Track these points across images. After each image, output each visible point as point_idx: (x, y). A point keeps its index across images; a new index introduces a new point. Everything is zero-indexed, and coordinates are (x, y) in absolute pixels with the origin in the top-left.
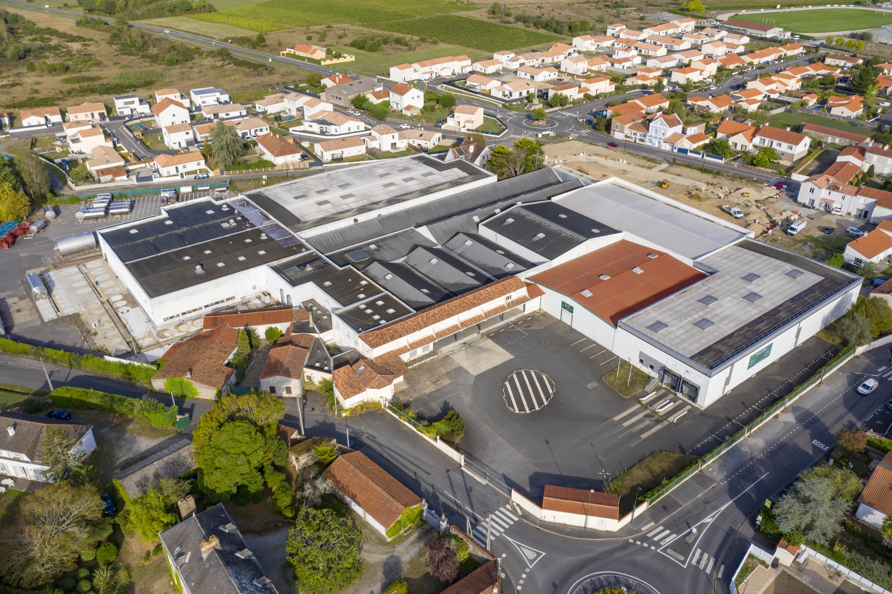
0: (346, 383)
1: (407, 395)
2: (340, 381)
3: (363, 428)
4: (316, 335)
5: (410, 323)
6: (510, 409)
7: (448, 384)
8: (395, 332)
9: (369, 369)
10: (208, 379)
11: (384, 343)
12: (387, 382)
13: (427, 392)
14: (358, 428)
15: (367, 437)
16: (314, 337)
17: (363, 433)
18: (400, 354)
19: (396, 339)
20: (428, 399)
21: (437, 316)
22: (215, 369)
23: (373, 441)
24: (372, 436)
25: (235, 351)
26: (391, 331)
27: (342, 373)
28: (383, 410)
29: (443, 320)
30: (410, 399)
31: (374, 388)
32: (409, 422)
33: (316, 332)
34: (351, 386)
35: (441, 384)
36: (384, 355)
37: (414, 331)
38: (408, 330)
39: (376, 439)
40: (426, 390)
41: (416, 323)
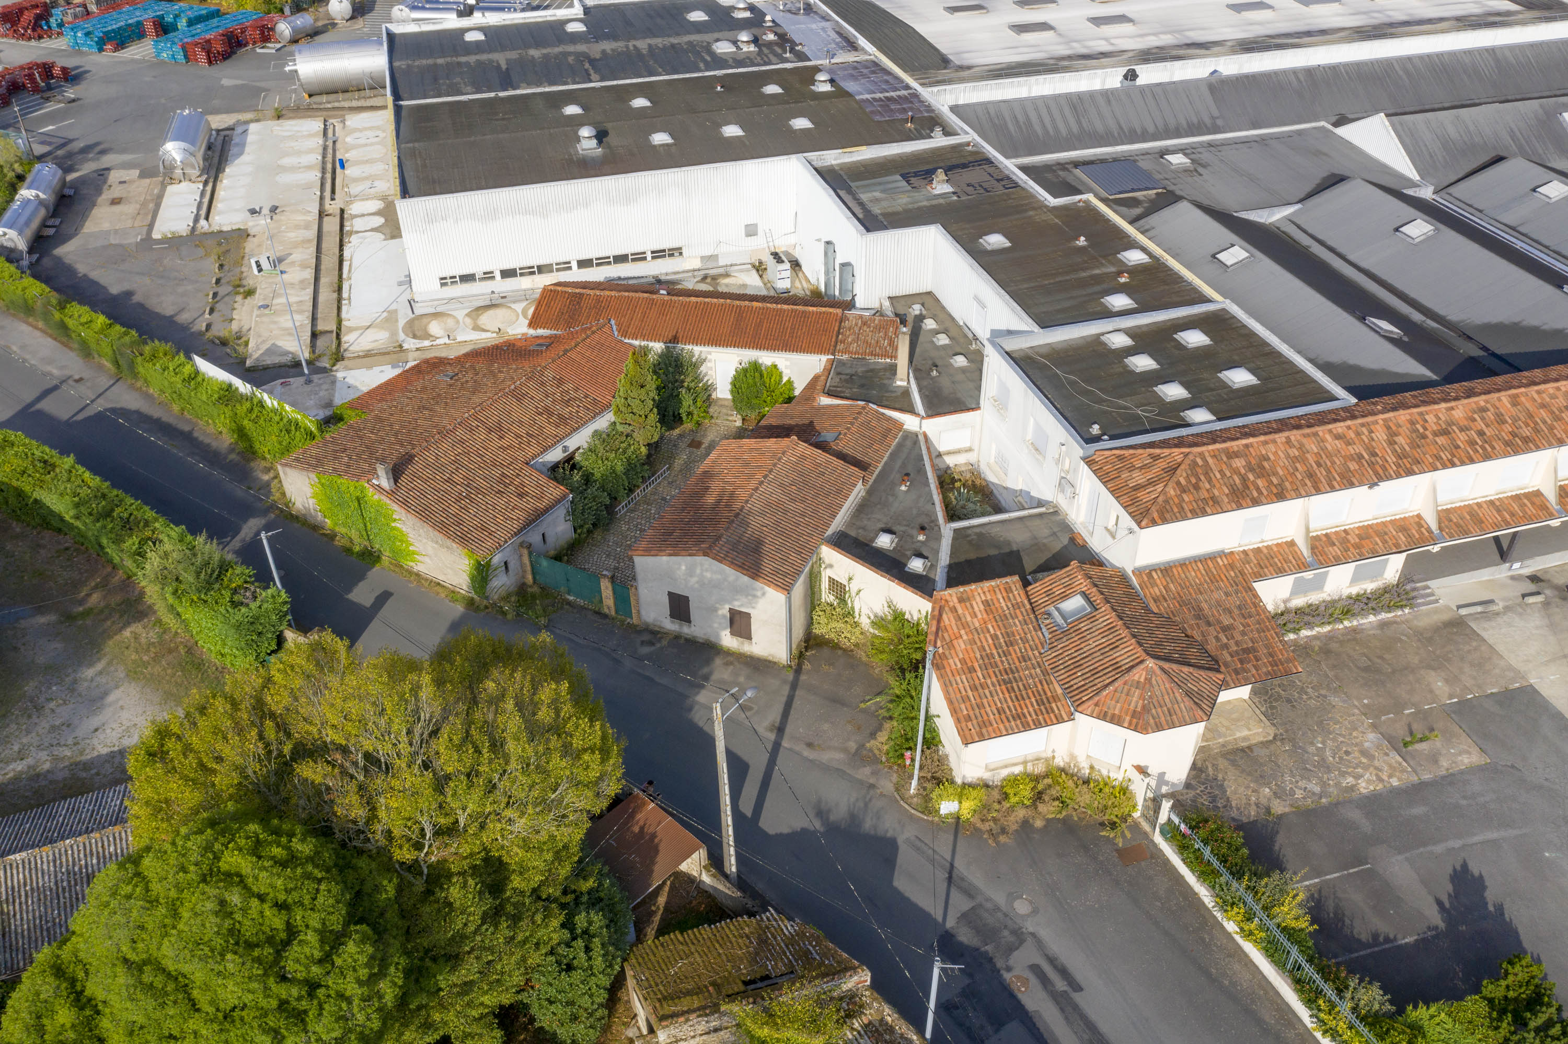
0: (988, 662)
1: (1262, 779)
2: (960, 645)
3: (1021, 907)
4: (910, 422)
5: (1331, 444)
7: (1469, 770)
8: (1260, 468)
9: (1107, 616)
10: (454, 510)
11: (1200, 512)
12: (1185, 704)
13: (1363, 787)
14: (999, 898)
15: (1036, 969)
16: (899, 425)
17: (1020, 937)
18: (1260, 577)
19: (1256, 502)
20: (1366, 826)
21: (1461, 438)
22: (497, 473)
23: (1064, 1003)
24: (1064, 972)
25: (602, 423)
26: (1239, 463)
27: (978, 607)
28: (1136, 827)
29: (1487, 457)
30: (1279, 808)
31: (1116, 720)
32: (1272, 950)
33: (911, 410)
34: (1008, 680)
35: (1434, 759)
36: (1183, 564)
37: (1348, 482)
38: (1321, 474)
39: (1077, 997)
40: (1358, 777)
41: (1358, 448)
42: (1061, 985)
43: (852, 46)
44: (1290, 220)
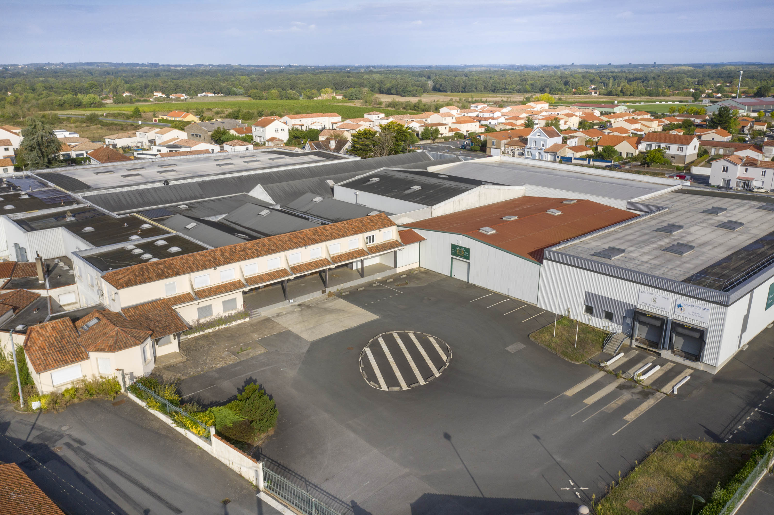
0: (51, 346)
1: (179, 372)
3: (65, 428)
4: (43, 293)
5: (198, 257)
6: (372, 384)
7: (260, 355)
8: (170, 267)
9: (104, 321)
11: (143, 281)
12: (131, 340)
13: (218, 366)
15: (67, 444)
16: (39, 296)
17: (62, 436)
18: (175, 304)
19: (167, 277)
20: (216, 375)
21: (249, 252)
23: (77, 450)
24: (79, 441)
26: (161, 266)
27: (49, 329)
28: (123, 395)
29: (258, 256)
30: (183, 378)
31: (103, 350)
32: (163, 409)
33: (43, 287)
34: (61, 350)
35: (248, 354)
36: (143, 305)
37: (205, 267)
38: (194, 267)
39: (83, 447)
40: (216, 364)
41: (210, 258)
42: (76, 445)
43: (46, 185)
44: (224, 219)
